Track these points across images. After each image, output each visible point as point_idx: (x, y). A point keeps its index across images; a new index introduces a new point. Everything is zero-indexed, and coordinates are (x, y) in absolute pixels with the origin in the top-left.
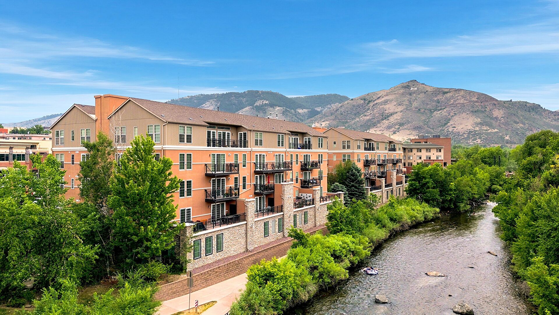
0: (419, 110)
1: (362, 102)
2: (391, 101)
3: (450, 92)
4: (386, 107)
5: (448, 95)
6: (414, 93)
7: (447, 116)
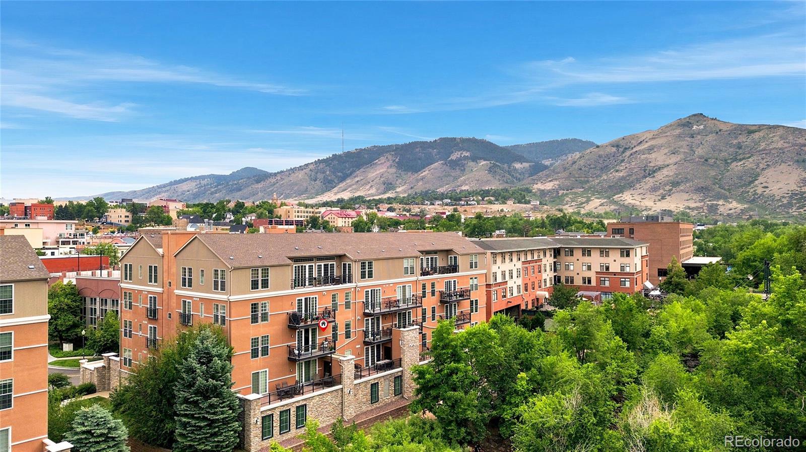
0: (706, 160)
1: (614, 149)
2: (660, 147)
3: (759, 131)
4: (651, 157)
5: (756, 136)
6: (699, 134)
7: (753, 169)
